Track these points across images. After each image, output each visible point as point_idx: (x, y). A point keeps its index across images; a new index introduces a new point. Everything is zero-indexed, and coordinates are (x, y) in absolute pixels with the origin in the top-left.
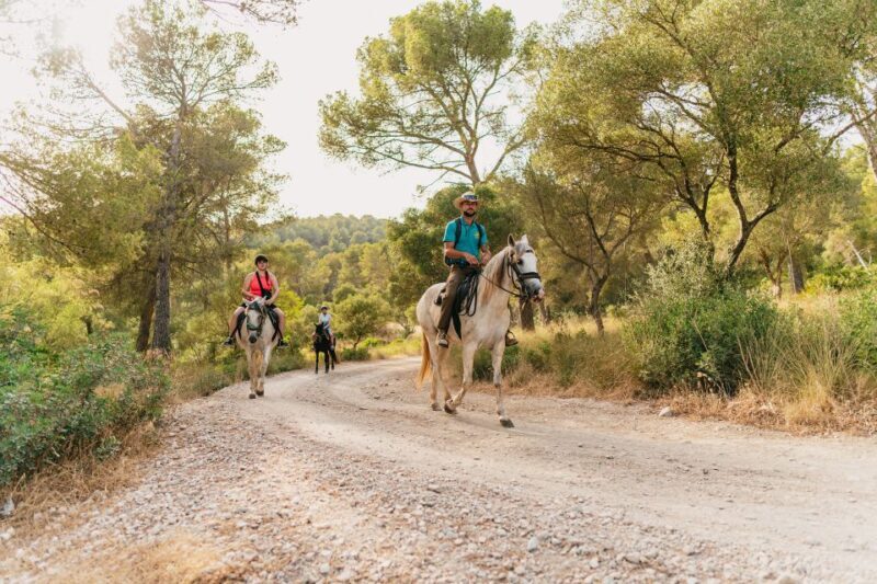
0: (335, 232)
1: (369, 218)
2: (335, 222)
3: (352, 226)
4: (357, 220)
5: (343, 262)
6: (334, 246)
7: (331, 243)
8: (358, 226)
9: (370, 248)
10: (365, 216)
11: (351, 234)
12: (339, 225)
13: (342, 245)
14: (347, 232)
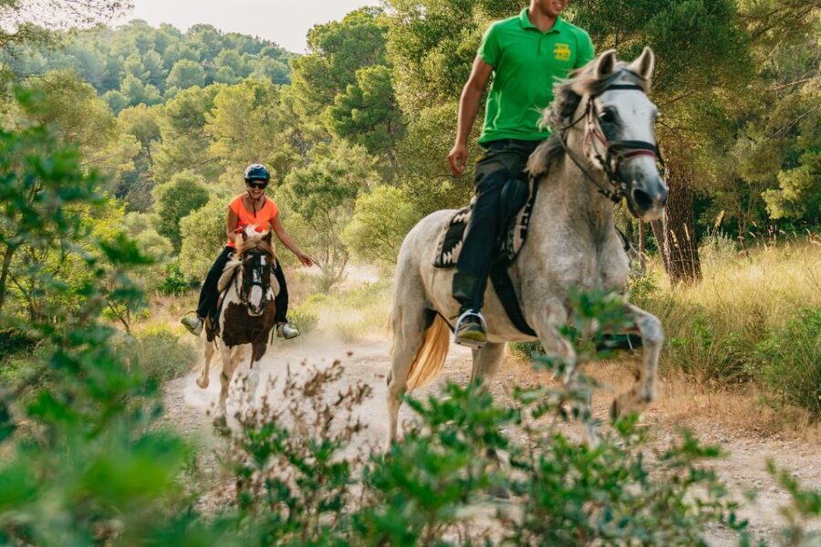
0: (134, 60)
1: (206, 32)
2: (131, 39)
3: (170, 48)
4: (180, 36)
5: (165, 125)
6: (131, 93)
7: (125, 86)
8: (183, 48)
9: (229, 94)
10: (197, 28)
11: (169, 65)
12: (142, 46)
13: (152, 91)
14: (157, 59)
